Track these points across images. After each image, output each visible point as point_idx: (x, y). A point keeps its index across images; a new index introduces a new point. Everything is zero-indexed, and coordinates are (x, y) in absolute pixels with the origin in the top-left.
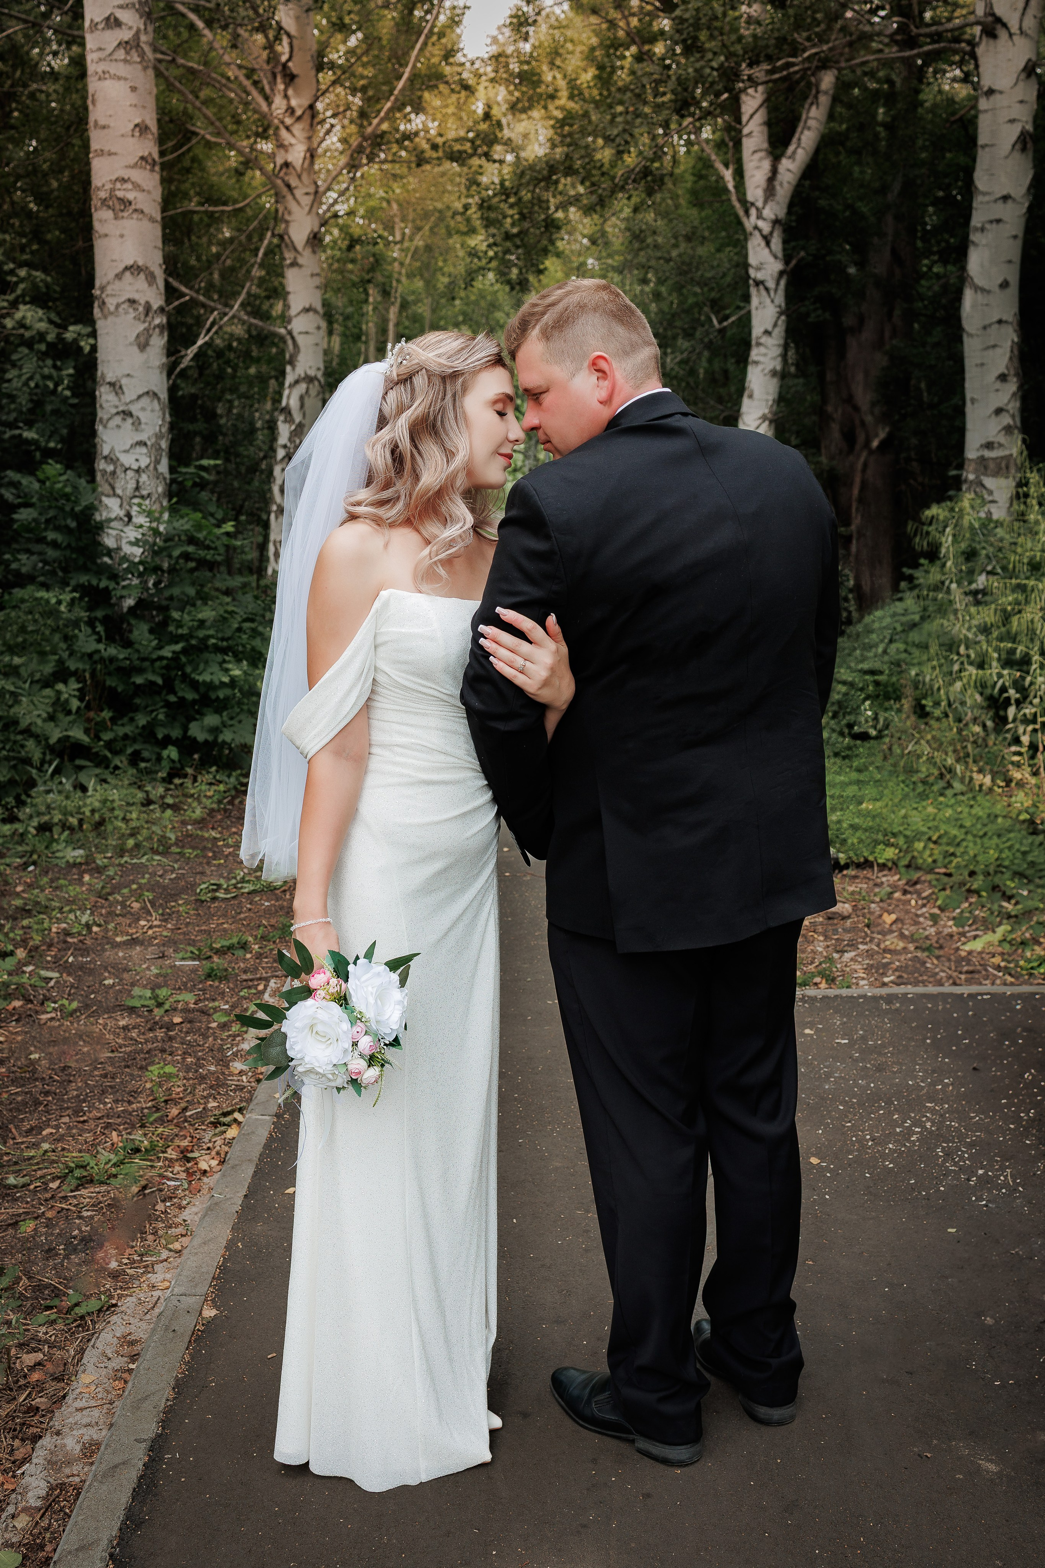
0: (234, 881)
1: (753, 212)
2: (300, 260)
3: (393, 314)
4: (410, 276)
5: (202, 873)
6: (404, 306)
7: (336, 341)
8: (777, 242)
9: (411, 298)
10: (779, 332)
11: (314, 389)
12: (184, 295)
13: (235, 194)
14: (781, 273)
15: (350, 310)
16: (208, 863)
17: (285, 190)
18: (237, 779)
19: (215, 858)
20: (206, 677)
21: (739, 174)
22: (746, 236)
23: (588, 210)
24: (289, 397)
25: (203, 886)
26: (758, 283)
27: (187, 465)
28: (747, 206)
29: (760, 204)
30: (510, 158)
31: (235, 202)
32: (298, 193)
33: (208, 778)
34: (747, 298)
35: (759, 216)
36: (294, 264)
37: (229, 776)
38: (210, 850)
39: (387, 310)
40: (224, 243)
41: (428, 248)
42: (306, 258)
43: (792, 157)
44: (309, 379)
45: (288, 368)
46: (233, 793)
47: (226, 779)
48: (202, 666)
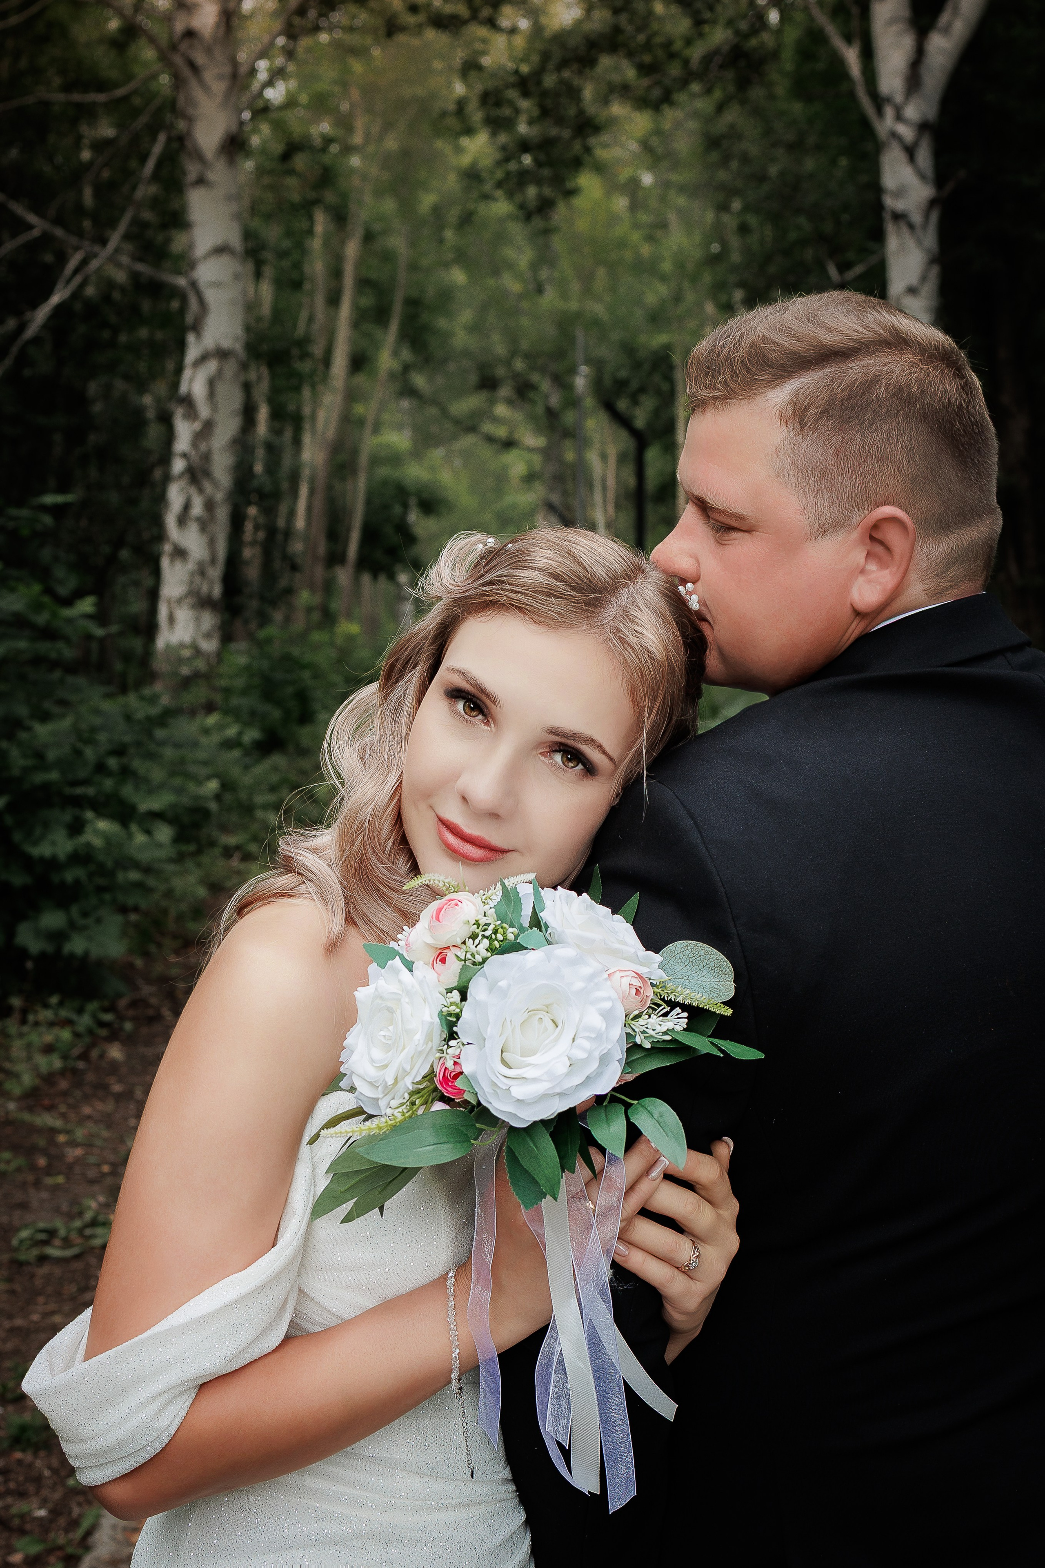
0: (78, 1223)
1: (889, 112)
2: (211, 176)
3: (352, 249)
4: (379, 193)
5: (24, 1206)
6: (369, 237)
7: (266, 290)
8: (924, 156)
9: (377, 227)
10: (929, 289)
11: (230, 369)
12: (30, 227)
13: (114, 74)
14: (932, 203)
15: (286, 244)
16: (37, 1184)
17: (186, 72)
18: (94, 1016)
19: (49, 1171)
20: (43, 850)
21: (868, 54)
22: (878, 147)
23: (643, 103)
24: (191, 380)
25: (25, 1234)
26: (899, 217)
27: (20, 504)
28: (879, 101)
29: (899, 98)
30: (524, 24)
31: (116, 85)
32: (208, 75)
33: (46, 1015)
34: (878, 236)
35: (899, 117)
36: (201, 181)
37: (80, 1011)
38: (44, 1152)
39: (343, 243)
40: (100, 146)
41: (405, 154)
42: (218, 172)
43: (946, 31)
44: (222, 354)
45: (191, 338)
46: (87, 1040)
47: (74, 1016)
48: (38, 831)
